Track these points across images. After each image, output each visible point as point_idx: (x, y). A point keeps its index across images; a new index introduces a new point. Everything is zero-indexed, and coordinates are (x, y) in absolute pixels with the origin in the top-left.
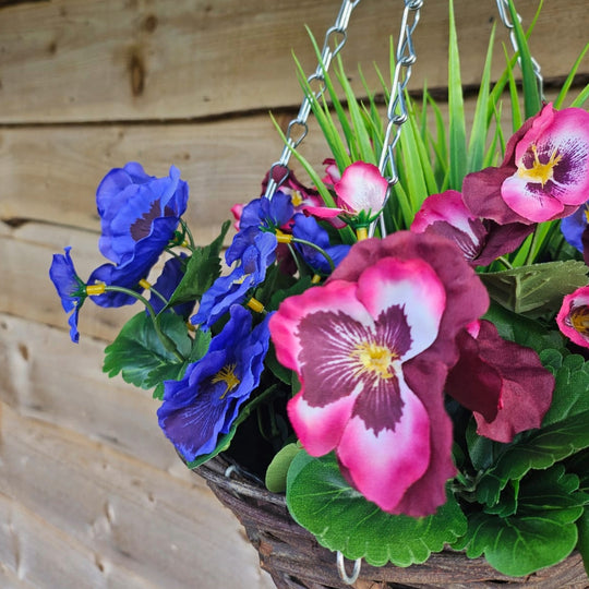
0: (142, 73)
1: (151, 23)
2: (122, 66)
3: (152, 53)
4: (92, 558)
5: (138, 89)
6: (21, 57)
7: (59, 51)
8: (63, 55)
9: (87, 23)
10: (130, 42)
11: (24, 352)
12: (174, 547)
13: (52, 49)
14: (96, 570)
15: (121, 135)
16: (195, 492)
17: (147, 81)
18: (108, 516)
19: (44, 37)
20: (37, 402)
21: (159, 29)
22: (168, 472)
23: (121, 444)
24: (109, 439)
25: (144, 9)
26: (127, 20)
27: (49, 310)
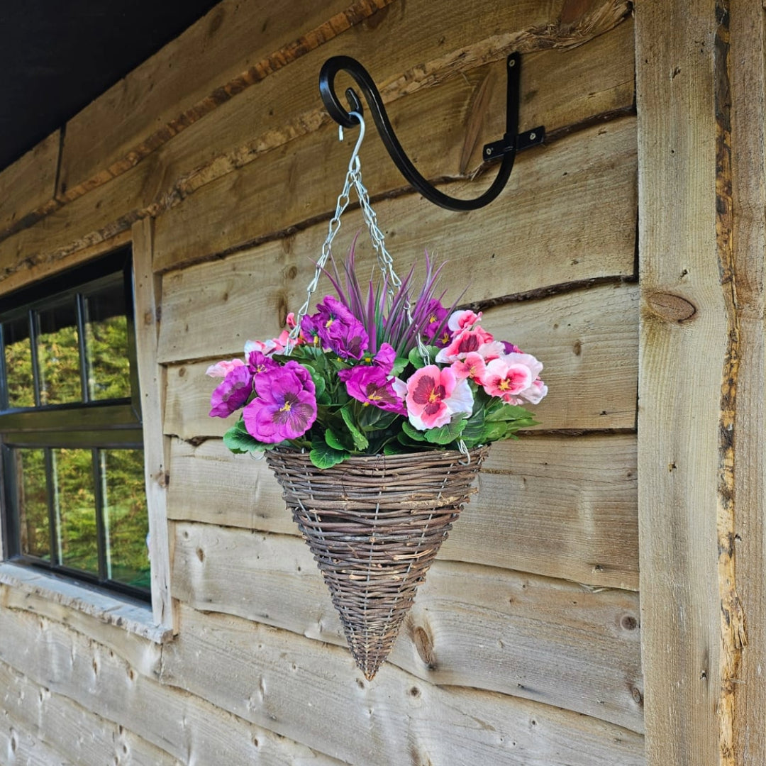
0: (286, 310)
1: (293, 272)
2: (274, 306)
3: (292, 295)
4: (249, 734)
5: (283, 323)
6: (202, 306)
7: (230, 298)
8: (233, 301)
9: (250, 275)
10: (279, 288)
11: (201, 554)
12: (310, 705)
13: (226, 297)
14: (252, 745)
16: (326, 652)
18: (261, 688)
19: (219, 289)
20: (210, 595)
21: (298, 276)
22: (304, 636)
23: (271, 619)
24: (263, 616)
25: (288, 262)
26: (277, 271)
27: (220, 513)
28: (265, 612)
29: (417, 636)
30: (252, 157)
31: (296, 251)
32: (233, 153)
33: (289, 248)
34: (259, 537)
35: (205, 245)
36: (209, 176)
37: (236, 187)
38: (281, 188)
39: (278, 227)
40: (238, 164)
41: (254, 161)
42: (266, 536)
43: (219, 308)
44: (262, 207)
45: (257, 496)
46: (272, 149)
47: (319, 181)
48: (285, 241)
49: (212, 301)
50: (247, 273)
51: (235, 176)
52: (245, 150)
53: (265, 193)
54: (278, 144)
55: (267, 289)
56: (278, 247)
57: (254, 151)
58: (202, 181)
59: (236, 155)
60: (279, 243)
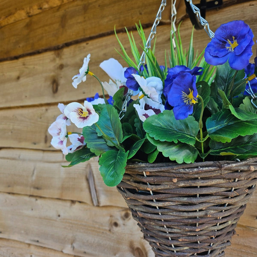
0: (57, 85)
1: (61, 67)
2: (49, 83)
3: (61, 77)
5: (55, 91)
6: (4, 82)
7: (21, 79)
8: (23, 80)
9: (34, 68)
10: (52, 74)
13: (18, 78)
15: (47, 110)
17: (59, 88)
19: (15, 74)
21: (65, 69)
22: (62, 252)
23: (41, 243)
24: (35, 241)
25: (58, 62)
26: (52, 66)
27: (9, 186)
28: (36, 239)
29: (136, 252)
30: (40, 11)
31: (63, 57)
32: (28, 9)
33: (59, 55)
34: (33, 199)
35: (8, 52)
36: (11, 20)
37: (28, 26)
38: (56, 26)
39: (54, 44)
40: (30, 14)
41: (40, 13)
42: (37, 198)
43: (14, 83)
44: (44, 35)
45: (34, 178)
46: (51, 8)
47: (80, 23)
48: (57, 52)
49: (10, 80)
50: (32, 67)
51: (28, 20)
52: (36, 7)
53: (47, 28)
54: (55, 6)
55: (45, 75)
56: (52, 54)
57: (41, 8)
58: (8, 22)
59: (30, 9)
60: (52, 53)
